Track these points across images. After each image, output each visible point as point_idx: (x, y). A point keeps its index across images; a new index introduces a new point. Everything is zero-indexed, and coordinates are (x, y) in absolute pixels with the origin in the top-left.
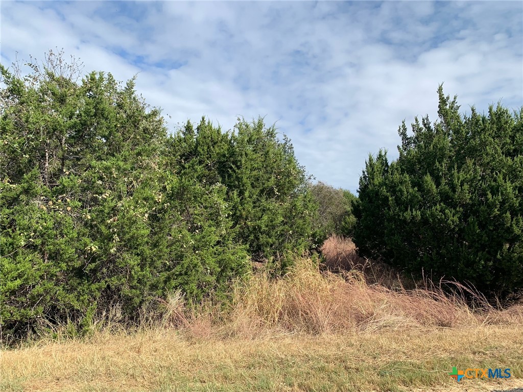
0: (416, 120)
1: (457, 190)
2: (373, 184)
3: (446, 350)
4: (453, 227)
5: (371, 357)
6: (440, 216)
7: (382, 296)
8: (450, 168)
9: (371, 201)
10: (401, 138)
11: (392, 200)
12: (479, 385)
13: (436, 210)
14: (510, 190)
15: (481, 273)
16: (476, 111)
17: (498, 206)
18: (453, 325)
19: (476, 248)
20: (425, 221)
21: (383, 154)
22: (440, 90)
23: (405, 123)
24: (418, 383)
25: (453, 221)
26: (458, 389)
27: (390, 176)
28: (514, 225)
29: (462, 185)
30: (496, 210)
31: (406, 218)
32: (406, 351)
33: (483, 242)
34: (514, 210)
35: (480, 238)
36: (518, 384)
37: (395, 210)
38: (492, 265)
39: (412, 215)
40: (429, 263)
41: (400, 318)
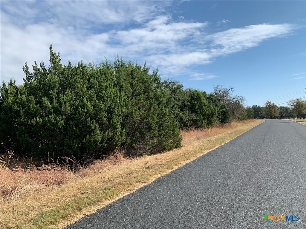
0: (35, 63)
1: (63, 106)
2: (7, 102)
3: (67, 197)
4: (61, 127)
5: (24, 215)
6: (53, 121)
7: (21, 174)
8: (58, 94)
9: (5, 114)
10: (25, 74)
11: (23, 112)
12: (90, 209)
13: (51, 118)
14: (90, 106)
15: (75, 151)
16: (71, 64)
17: (84, 115)
18: (64, 182)
19: (73, 138)
20: (44, 124)
21: (13, 81)
22: (51, 48)
23: (27, 64)
24: (60, 220)
25: (61, 124)
26: (81, 215)
27: (20, 97)
28: (92, 124)
29: (65, 104)
30: (83, 117)
31: (32, 123)
32: (45, 204)
33: (77, 134)
34: (92, 117)
35: (75, 132)
36: (106, 203)
37: (25, 118)
38: (80, 146)
39: (36, 121)
40: (47, 149)
41: (34, 186)
